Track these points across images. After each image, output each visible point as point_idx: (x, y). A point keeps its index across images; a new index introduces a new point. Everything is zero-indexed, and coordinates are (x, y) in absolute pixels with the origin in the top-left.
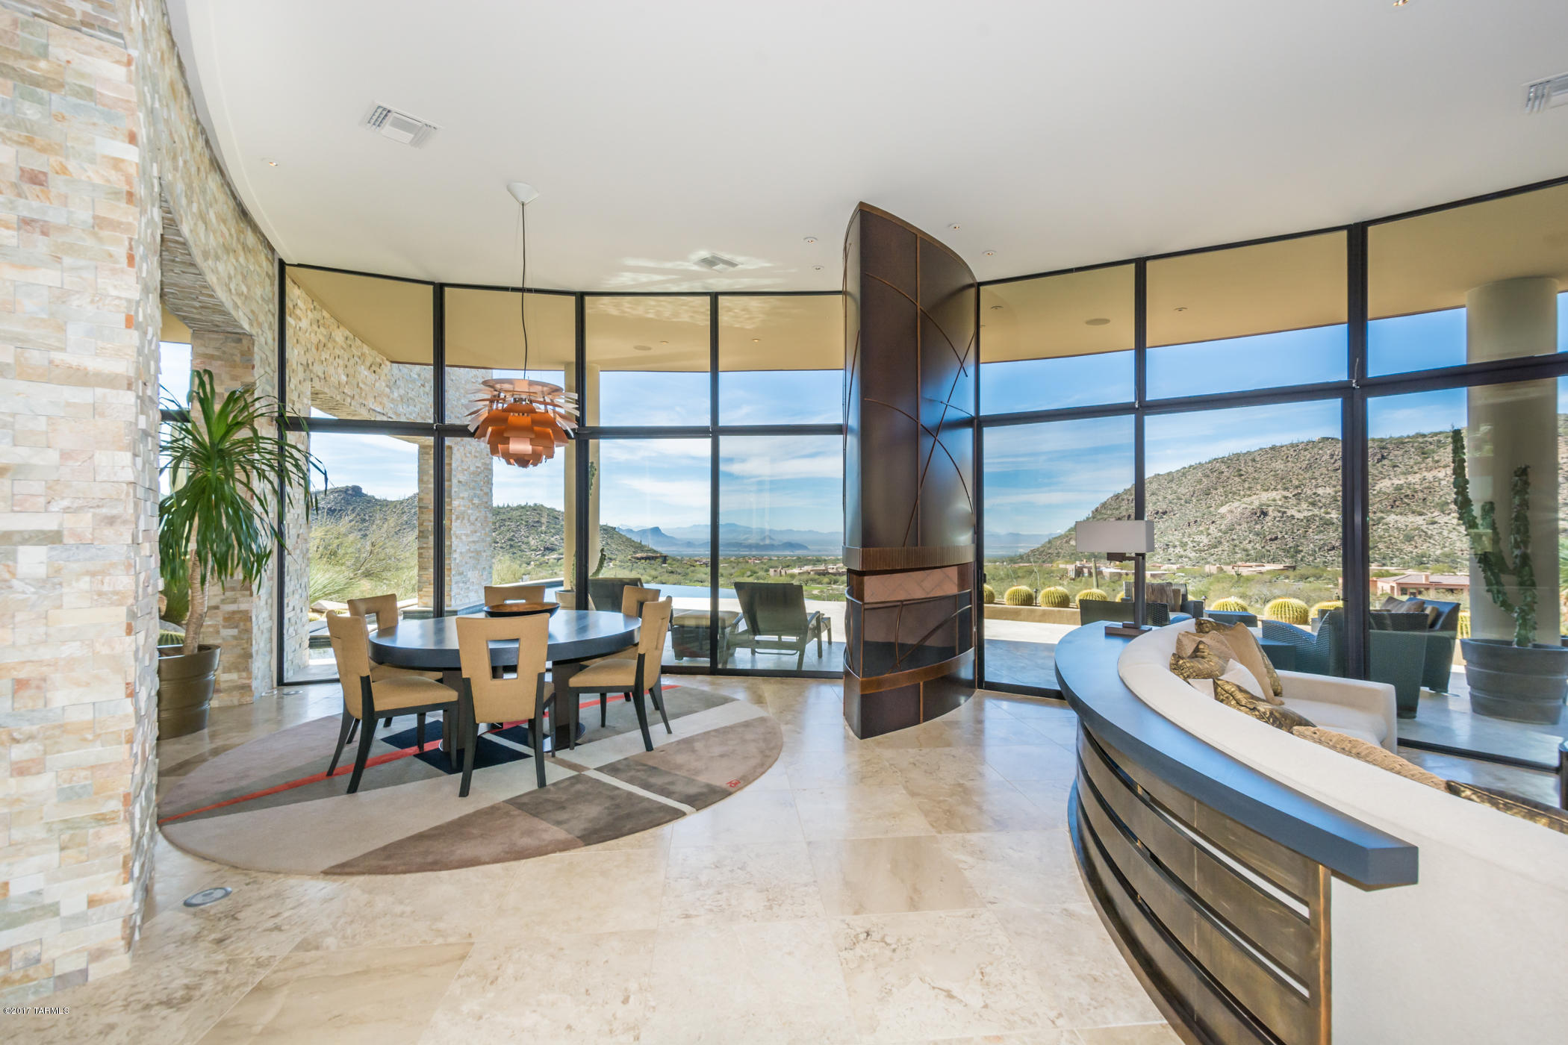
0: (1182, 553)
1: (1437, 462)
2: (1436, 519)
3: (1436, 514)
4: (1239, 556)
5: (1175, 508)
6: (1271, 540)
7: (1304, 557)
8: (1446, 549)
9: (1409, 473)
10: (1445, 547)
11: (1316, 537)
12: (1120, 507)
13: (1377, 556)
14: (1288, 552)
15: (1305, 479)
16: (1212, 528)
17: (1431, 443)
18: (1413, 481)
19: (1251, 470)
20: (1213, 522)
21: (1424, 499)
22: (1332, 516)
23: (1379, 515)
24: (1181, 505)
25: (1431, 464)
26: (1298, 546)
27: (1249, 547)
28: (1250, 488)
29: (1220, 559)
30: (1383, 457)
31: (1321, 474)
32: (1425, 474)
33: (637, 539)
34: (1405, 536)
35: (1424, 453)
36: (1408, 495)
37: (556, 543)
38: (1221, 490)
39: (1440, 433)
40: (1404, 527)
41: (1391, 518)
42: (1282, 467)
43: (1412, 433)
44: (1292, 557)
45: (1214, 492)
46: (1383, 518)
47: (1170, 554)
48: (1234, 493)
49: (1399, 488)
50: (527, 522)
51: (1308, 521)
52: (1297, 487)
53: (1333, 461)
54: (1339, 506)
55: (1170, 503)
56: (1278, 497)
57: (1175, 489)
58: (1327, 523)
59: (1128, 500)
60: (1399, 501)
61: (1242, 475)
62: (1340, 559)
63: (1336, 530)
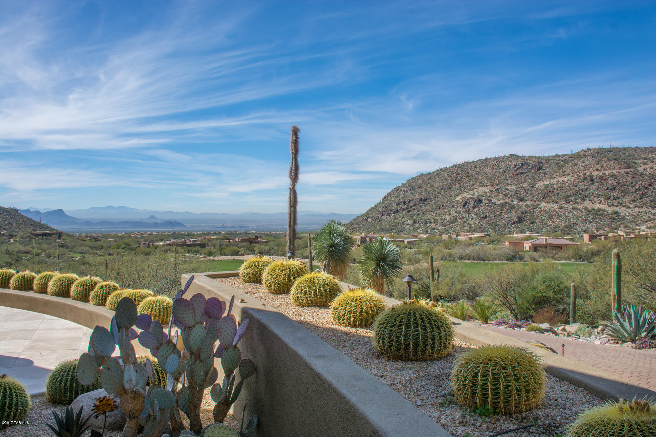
0: (435, 227)
1: (565, 172)
2: (563, 205)
3: (563, 202)
4: (466, 228)
5: (432, 197)
6: (483, 218)
8: (567, 223)
9: (552, 178)
11: (506, 216)
12: (399, 195)
13: (535, 227)
14: (492, 225)
15: (502, 180)
16: (452, 210)
17: (562, 161)
18: (553, 183)
19: (474, 173)
20: (453, 206)
21: (558, 194)
22: (515, 203)
24: (435, 195)
25: (561, 173)
26: (497, 222)
27: (472, 222)
28: (473, 185)
29: (456, 231)
30: (540, 168)
31: (510, 177)
32: (559, 179)
34: (548, 215)
35: (559, 167)
36: (550, 191)
38: (457, 185)
39: (566, 155)
40: (548, 210)
41: (543, 204)
42: (490, 171)
43: (554, 155)
45: (454, 187)
46: (539, 205)
47: (428, 227)
48: (465, 188)
49: (546, 187)
51: (502, 206)
52: (497, 185)
53: (516, 169)
54: (518, 197)
55: (429, 193)
56: (487, 191)
57: (432, 184)
58: (513, 207)
59: (404, 191)
60: (547, 194)
61: (469, 176)
62: (517, 229)
63: (516, 212)
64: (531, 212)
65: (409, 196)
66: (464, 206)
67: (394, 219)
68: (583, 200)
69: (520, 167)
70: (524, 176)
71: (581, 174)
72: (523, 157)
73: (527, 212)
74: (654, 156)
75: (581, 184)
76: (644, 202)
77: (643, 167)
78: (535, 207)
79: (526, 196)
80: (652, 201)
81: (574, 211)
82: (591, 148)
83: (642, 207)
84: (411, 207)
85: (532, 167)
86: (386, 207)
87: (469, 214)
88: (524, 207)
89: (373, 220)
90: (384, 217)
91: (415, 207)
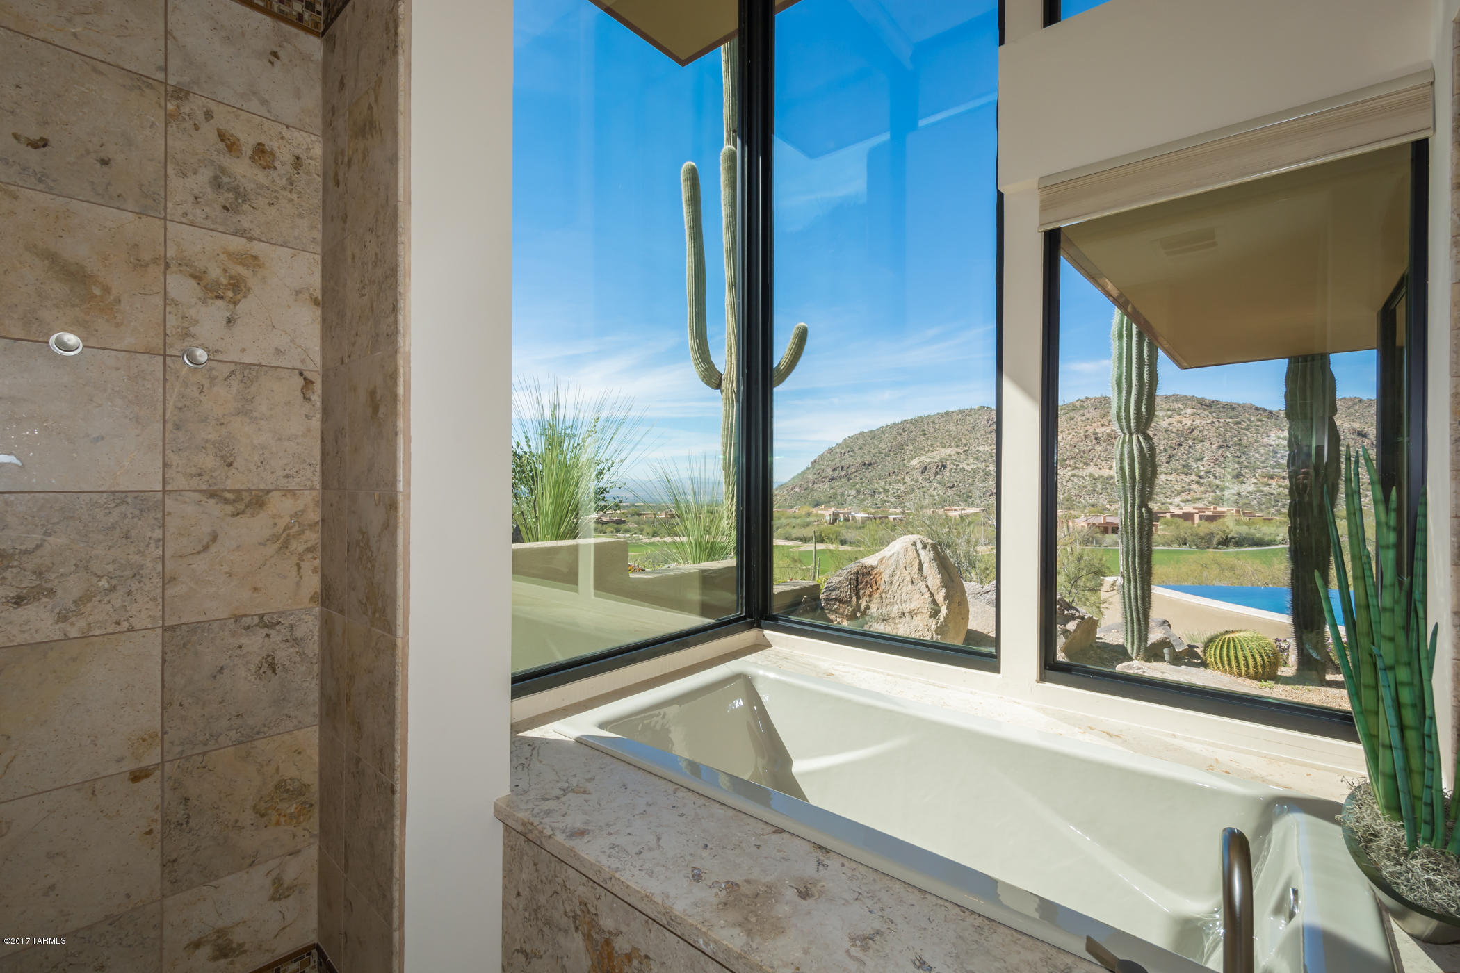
0: (886, 498)
4: (927, 499)
5: (878, 461)
6: (950, 487)
7: (973, 500)
11: (981, 485)
12: (834, 459)
14: (962, 496)
15: (970, 439)
16: (906, 478)
19: (932, 430)
20: (907, 473)
22: (990, 468)
24: (882, 458)
26: (969, 492)
27: (934, 493)
28: (932, 445)
29: (913, 503)
38: (911, 446)
42: (954, 428)
44: (966, 501)
45: (906, 448)
47: (875, 499)
48: (922, 449)
52: (965, 445)
53: (989, 425)
55: (874, 456)
56: (952, 453)
57: (877, 444)
59: (841, 453)
61: (925, 434)
65: (849, 461)
66: (922, 472)
67: (830, 489)
68: (1086, 464)
71: (1082, 431)
74: (1180, 406)
75: (1082, 444)
76: (1174, 467)
77: (1168, 421)
80: (1184, 466)
81: (1075, 479)
82: (1091, 397)
83: (1171, 474)
84: (851, 474)
86: (818, 474)
87: (930, 482)
89: (801, 490)
90: (816, 486)
91: (857, 474)
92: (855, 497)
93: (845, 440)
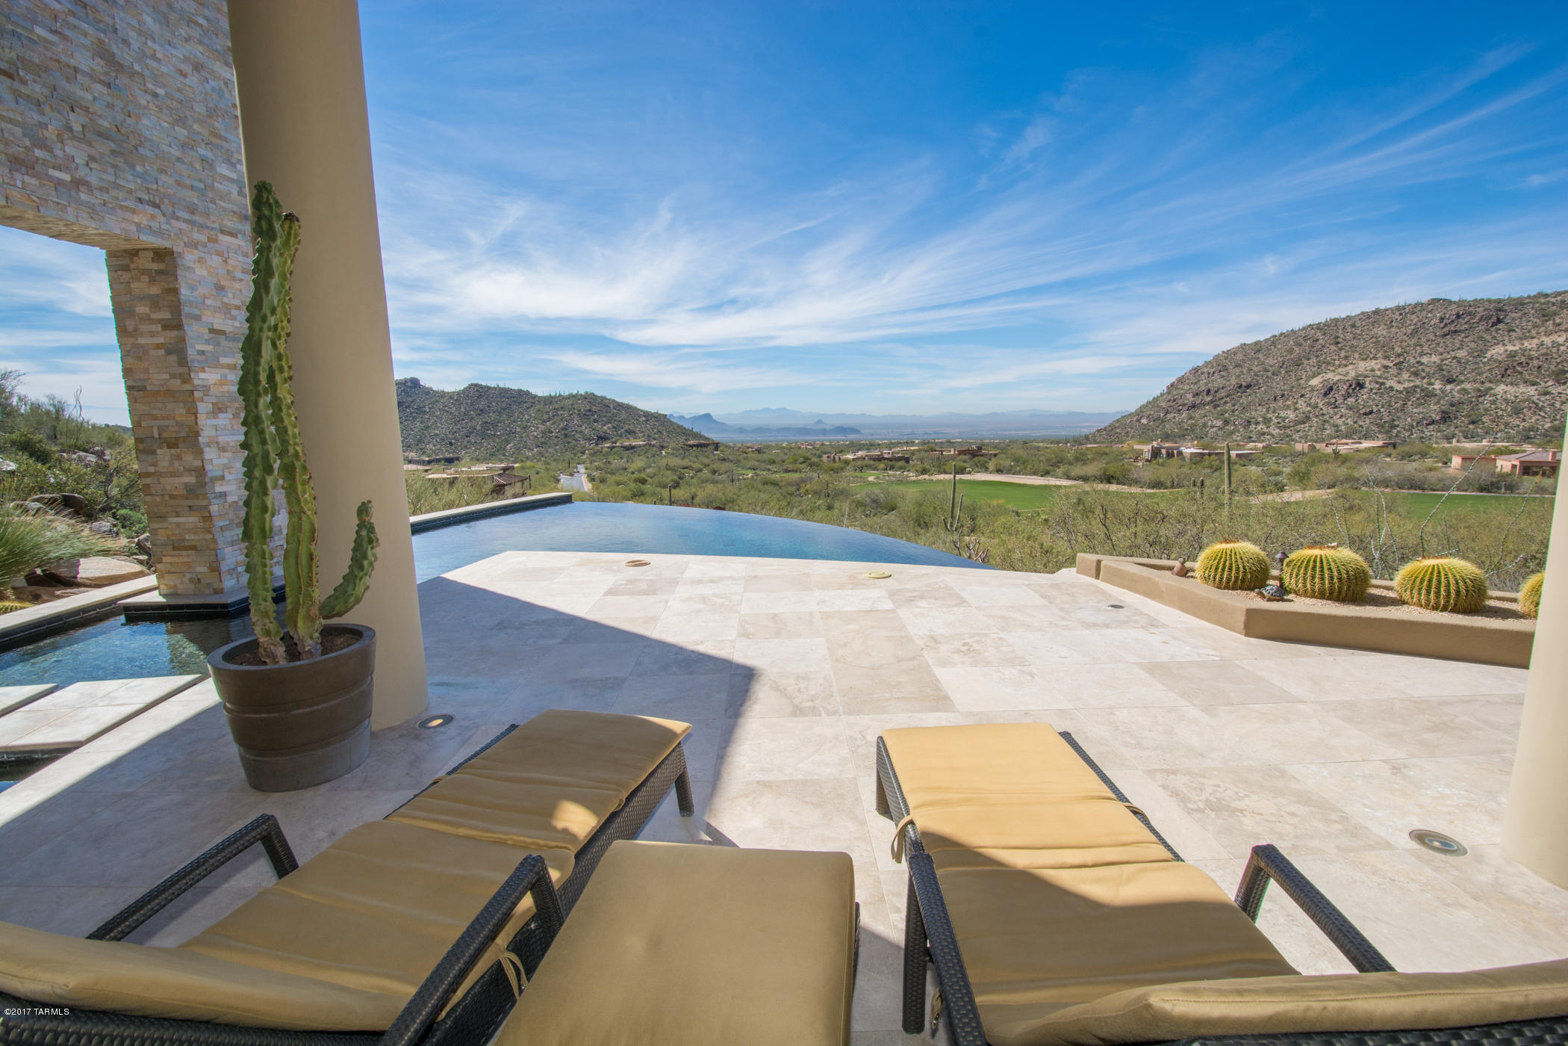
0: (1265, 430)
1: (1559, 325)
2: (1549, 389)
3: (1549, 383)
4: (1328, 432)
5: (1261, 381)
6: (1365, 414)
7: (1399, 432)
8: (1556, 422)
9: (1526, 338)
10: (1555, 420)
11: (1415, 410)
12: (1199, 381)
13: (1479, 430)
14: (1383, 427)
15: (1409, 346)
16: (1300, 402)
17: (1554, 304)
18: (1529, 347)
19: (1349, 336)
20: (1302, 396)
21: (1539, 367)
22: (1435, 387)
23: (1488, 385)
24: (1267, 377)
25: (1551, 328)
26: (1394, 420)
27: (1340, 422)
28: (1346, 358)
29: (1306, 436)
30: (1499, 321)
31: (1428, 341)
32: (1544, 339)
33: (687, 426)
34: (1513, 408)
35: (1545, 315)
36: (1521, 363)
37: (608, 431)
38: (1313, 360)
40: (1512, 398)
41: (1501, 388)
42: (1384, 332)
43: (1534, 293)
44: (1387, 432)
45: (1306, 362)
46: (1492, 389)
47: (1251, 431)
48: (1328, 363)
49: (1512, 355)
50: (579, 410)
51: (1408, 393)
52: (1399, 355)
53: (1442, 325)
54: (1444, 376)
55: (1256, 375)
56: (1377, 367)
57: (1262, 359)
58: (1429, 395)
59: (1209, 373)
60: (1511, 369)
61: (1339, 343)
62: (1439, 434)
63: (1438, 402)
64: (1471, 402)
65: (1218, 381)
66: (1326, 394)
67: (1188, 419)
69: (1453, 321)
70: (1460, 338)
72: (1460, 303)
73: (1463, 403)
78: (1482, 394)
79: (1461, 374)
84: (1220, 399)
85: (1480, 320)
86: (1175, 400)
87: (1336, 407)
88: (1456, 394)
89: (1149, 421)
90: (1169, 416)
91: (1228, 399)
92: (1220, 429)
93: (1217, 356)
